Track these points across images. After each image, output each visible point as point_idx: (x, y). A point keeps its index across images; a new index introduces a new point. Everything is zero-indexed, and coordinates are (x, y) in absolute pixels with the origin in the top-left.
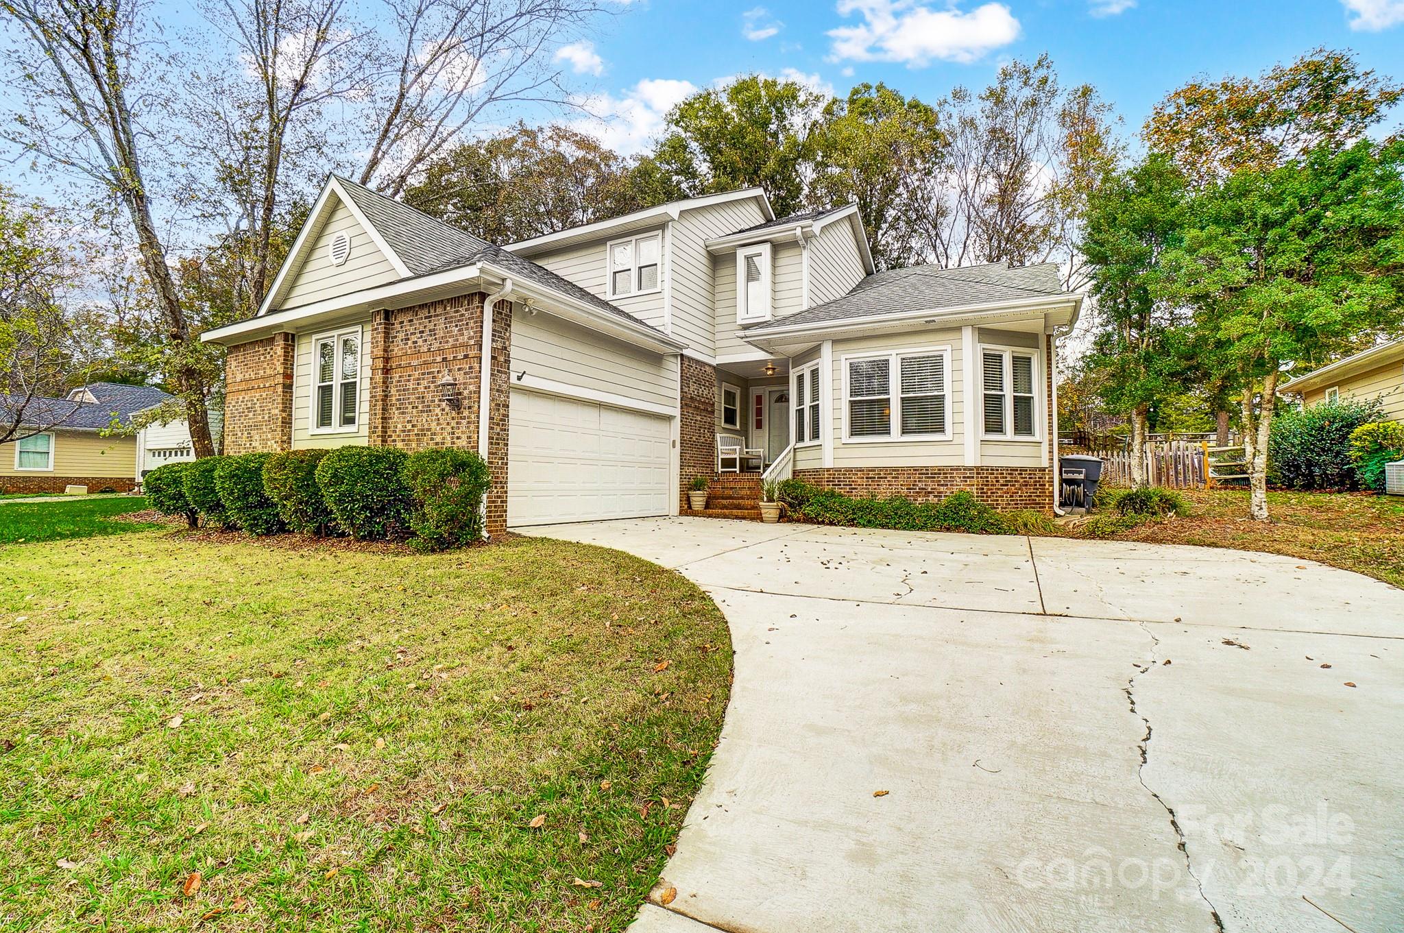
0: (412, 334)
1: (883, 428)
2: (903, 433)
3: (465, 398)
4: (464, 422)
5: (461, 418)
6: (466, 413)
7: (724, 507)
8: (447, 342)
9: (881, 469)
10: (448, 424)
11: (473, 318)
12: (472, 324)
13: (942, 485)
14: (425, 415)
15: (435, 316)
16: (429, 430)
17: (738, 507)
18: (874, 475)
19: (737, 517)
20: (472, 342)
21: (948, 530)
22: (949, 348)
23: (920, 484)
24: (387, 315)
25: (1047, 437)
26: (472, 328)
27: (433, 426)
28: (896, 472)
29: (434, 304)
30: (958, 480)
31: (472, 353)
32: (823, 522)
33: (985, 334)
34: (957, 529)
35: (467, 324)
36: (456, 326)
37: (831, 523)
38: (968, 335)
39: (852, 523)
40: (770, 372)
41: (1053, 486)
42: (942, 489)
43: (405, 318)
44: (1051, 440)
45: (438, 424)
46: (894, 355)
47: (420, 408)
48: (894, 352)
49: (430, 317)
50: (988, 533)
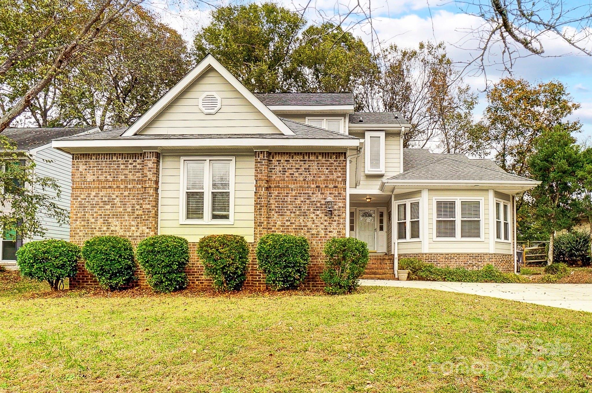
0: (289, 169)
1: (452, 234)
2: (462, 237)
3: (335, 210)
4: (335, 224)
5: (332, 221)
6: (336, 218)
7: (367, 274)
8: (320, 177)
9: (452, 254)
10: (322, 224)
11: (340, 166)
12: (339, 169)
13: (480, 262)
14: (302, 217)
15: (309, 161)
16: (306, 226)
17: (375, 273)
18: (449, 257)
19: (379, 279)
20: (340, 179)
21: (486, 282)
22: (483, 198)
23: (470, 261)
24: (269, 154)
25: (513, 241)
26: (339, 172)
27: (309, 224)
28: (459, 255)
29: (309, 154)
30: (487, 259)
31: (339, 186)
32: (430, 280)
33: (499, 194)
34: (491, 281)
35: (336, 169)
36: (327, 169)
37: (434, 280)
38: (491, 194)
39: (444, 280)
40: (368, 200)
41: (514, 262)
42: (480, 263)
43: (283, 159)
44: (514, 243)
45: (313, 223)
46: (458, 199)
47: (298, 213)
48: (458, 198)
49: (306, 161)
50: (504, 282)
